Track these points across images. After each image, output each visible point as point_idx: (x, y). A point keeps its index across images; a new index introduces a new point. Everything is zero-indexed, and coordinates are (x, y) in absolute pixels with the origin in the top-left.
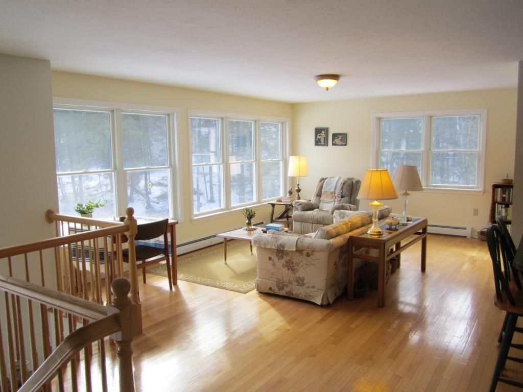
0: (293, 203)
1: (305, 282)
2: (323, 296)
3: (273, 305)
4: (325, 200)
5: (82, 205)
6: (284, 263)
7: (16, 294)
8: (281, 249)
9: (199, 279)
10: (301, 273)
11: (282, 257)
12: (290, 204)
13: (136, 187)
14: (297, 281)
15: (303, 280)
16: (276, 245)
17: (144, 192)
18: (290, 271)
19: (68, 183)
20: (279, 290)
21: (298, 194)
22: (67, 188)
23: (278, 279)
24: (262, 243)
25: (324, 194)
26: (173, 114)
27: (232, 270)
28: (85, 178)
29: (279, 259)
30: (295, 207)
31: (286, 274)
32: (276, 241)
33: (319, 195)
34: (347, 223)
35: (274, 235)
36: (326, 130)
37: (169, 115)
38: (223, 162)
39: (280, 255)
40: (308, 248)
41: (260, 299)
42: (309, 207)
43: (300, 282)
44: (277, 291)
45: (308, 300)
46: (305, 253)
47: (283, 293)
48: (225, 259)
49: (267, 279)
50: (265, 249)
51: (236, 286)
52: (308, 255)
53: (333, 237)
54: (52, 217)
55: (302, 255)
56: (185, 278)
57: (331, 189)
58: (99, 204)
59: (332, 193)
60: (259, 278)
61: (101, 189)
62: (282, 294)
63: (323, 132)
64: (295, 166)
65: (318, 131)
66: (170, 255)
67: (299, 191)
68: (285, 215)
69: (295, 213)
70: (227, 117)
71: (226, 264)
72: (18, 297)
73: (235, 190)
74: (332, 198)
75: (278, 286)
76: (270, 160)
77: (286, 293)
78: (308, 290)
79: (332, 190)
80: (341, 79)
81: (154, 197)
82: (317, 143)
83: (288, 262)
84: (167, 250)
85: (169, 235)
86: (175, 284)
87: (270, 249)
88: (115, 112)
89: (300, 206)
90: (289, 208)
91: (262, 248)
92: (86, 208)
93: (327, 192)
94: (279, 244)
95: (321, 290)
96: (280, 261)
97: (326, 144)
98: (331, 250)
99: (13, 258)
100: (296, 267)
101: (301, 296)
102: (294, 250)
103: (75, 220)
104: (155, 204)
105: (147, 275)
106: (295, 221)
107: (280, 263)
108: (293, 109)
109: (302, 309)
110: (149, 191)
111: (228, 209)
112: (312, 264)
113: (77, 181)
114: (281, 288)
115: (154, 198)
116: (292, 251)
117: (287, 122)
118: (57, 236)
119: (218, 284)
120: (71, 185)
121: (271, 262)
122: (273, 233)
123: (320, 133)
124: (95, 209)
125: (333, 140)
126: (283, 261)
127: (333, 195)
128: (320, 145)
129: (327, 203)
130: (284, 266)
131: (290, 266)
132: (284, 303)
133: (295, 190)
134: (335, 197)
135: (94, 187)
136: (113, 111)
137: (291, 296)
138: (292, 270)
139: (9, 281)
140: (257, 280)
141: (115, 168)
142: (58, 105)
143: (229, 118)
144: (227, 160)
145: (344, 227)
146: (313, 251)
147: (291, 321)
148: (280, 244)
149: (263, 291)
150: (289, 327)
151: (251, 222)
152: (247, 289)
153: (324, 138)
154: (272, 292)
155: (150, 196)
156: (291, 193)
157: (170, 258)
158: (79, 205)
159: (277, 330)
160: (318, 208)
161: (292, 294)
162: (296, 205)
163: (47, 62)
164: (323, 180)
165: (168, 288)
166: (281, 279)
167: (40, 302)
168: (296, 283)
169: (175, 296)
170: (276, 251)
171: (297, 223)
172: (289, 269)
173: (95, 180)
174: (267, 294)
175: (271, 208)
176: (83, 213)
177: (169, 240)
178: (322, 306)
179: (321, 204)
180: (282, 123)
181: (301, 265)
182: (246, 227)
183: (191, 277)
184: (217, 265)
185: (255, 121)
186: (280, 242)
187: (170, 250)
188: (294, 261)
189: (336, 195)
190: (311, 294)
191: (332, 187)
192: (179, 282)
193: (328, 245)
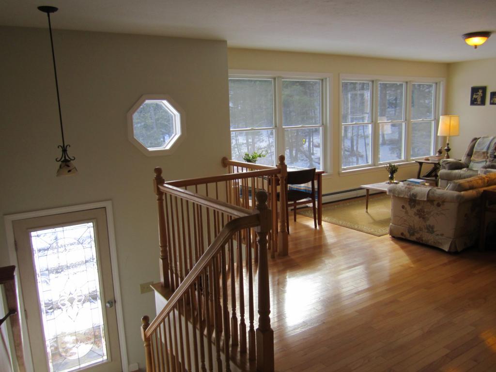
0: (441, 161)
1: (435, 230)
2: (451, 244)
3: (403, 248)
4: (476, 159)
5: (248, 155)
6: (416, 212)
7: (199, 204)
8: (413, 198)
9: (341, 222)
10: (431, 221)
11: (414, 206)
12: (437, 162)
13: (301, 148)
14: (427, 229)
15: (432, 227)
16: (409, 195)
17: (307, 153)
18: (421, 219)
19: (243, 144)
20: (411, 235)
21: (447, 154)
22: (243, 148)
23: (409, 225)
24: (396, 192)
25: (475, 154)
26: (326, 78)
27: (371, 217)
28: (257, 139)
29: (411, 208)
30: (443, 165)
31: (416, 221)
32: (409, 191)
33: (470, 154)
34: (484, 178)
35: (408, 186)
36: (484, 89)
37: (322, 80)
38: (372, 122)
39: (413, 204)
40: (439, 198)
41: (392, 242)
42: (458, 166)
43: (430, 229)
44: (408, 236)
45: (437, 246)
46: (435, 203)
47: (413, 238)
48: (367, 208)
49: (400, 225)
50: (399, 198)
51: (372, 230)
52: (439, 205)
53: (465, 190)
54: (226, 163)
55: (433, 205)
56: (329, 220)
57: (483, 149)
58: (261, 155)
59: (484, 153)
60: (393, 224)
61: (270, 150)
62: (412, 240)
63: (480, 91)
64: (445, 125)
65: (474, 90)
66: (316, 200)
67: (448, 150)
68: (433, 174)
69: (442, 171)
70: (376, 80)
71: (367, 212)
72: (200, 206)
73: (395, 153)
74: (483, 158)
75: (409, 232)
76: (421, 120)
77: (417, 238)
78: (437, 238)
79: (485, 150)
80: (492, 36)
81: (316, 157)
82: (473, 102)
83: (419, 211)
84: (314, 195)
85: (316, 182)
86: (320, 224)
87: (403, 198)
88: (277, 79)
89: (448, 165)
90: (436, 167)
91: (395, 196)
92: (251, 157)
93: (478, 152)
94: (411, 194)
95: (450, 238)
96: (412, 209)
97: (483, 103)
98: (462, 202)
99: (198, 186)
100: (427, 216)
101: (430, 242)
102: (425, 199)
103: (242, 165)
104: (317, 164)
105: (298, 216)
106: (442, 179)
107: (412, 212)
108: (449, 68)
109: (429, 253)
110: (312, 152)
111: (374, 165)
112: (442, 214)
113: (250, 142)
114: (412, 234)
115: (316, 159)
116: (424, 201)
117: (442, 83)
118: (229, 173)
119: (356, 227)
120: (246, 145)
121: (404, 210)
122: (408, 185)
123: (477, 92)
124: (258, 158)
125: (491, 98)
126: (415, 210)
127: (485, 155)
128: (477, 104)
129: (477, 163)
130: (416, 214)
131: (421, 214)
132: (413, 248)
133: (445, 150)
134: (488, 157)
135: (265, 147)
136: (275, 79)
137: (421, 242)
138: (424, 218)
139: (196, 195)
140: (391, 226)
141: (276, 126)
142: (233, 75)
143: (379, 80)
144: (376, 120)
145: (480, 182)
146: (444, 202)
147: (416, 261)
148: (413, 194)
149: (396, 236)
150: (412, 266)
151: (393, 176)
152: (381, 233)
153: (481, 97)
154: (403, 237)
155: (313, 157)
156: (440, 152)
157: (316, 202)
158: (246, 155)
159: (401, 266)
160: (467, 167)
161: (422, 240)
162: (444, 164)
163: (224, 42)
164: (475, 139)
165: (313, 226)
166: (412, 225)
167: (213, 209)
168: (426, 231)
169: (319, 233)
170: (408, 200)
171: (443, 181)
172: (420, 217)
173: (266, 142)
174: (398, 238)
175: (418, 165)
176: (249, 161)
177: (316, 186)
178: (449, 253)
179: (472, 164)
180: (436, 83)
181: (432, 213)
182: (388, 181)
183: (334, 220)
184: (359, 213)
185: (407, 82)
186: (412, 192)
187: (317, 195)
188: (426, 210)
189: (489, 155)
190: (440, 241)
191: (484, 148)
192: (323, 223)
193: (458, 197)
